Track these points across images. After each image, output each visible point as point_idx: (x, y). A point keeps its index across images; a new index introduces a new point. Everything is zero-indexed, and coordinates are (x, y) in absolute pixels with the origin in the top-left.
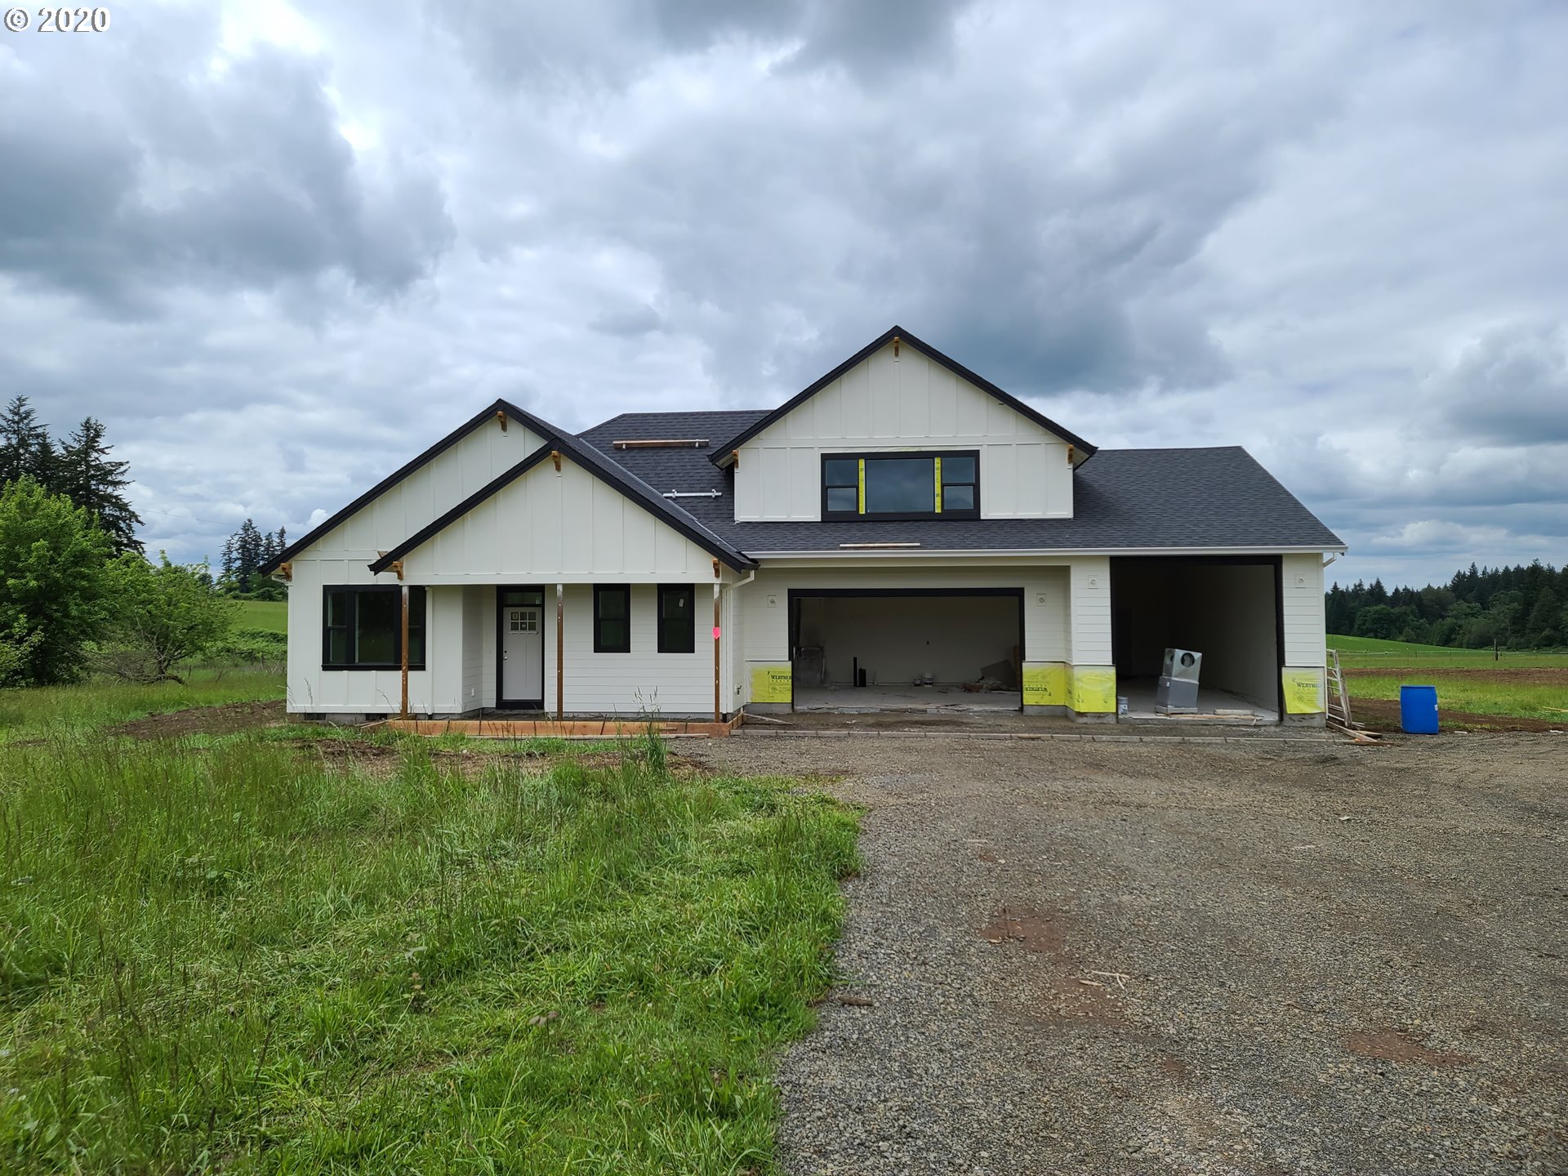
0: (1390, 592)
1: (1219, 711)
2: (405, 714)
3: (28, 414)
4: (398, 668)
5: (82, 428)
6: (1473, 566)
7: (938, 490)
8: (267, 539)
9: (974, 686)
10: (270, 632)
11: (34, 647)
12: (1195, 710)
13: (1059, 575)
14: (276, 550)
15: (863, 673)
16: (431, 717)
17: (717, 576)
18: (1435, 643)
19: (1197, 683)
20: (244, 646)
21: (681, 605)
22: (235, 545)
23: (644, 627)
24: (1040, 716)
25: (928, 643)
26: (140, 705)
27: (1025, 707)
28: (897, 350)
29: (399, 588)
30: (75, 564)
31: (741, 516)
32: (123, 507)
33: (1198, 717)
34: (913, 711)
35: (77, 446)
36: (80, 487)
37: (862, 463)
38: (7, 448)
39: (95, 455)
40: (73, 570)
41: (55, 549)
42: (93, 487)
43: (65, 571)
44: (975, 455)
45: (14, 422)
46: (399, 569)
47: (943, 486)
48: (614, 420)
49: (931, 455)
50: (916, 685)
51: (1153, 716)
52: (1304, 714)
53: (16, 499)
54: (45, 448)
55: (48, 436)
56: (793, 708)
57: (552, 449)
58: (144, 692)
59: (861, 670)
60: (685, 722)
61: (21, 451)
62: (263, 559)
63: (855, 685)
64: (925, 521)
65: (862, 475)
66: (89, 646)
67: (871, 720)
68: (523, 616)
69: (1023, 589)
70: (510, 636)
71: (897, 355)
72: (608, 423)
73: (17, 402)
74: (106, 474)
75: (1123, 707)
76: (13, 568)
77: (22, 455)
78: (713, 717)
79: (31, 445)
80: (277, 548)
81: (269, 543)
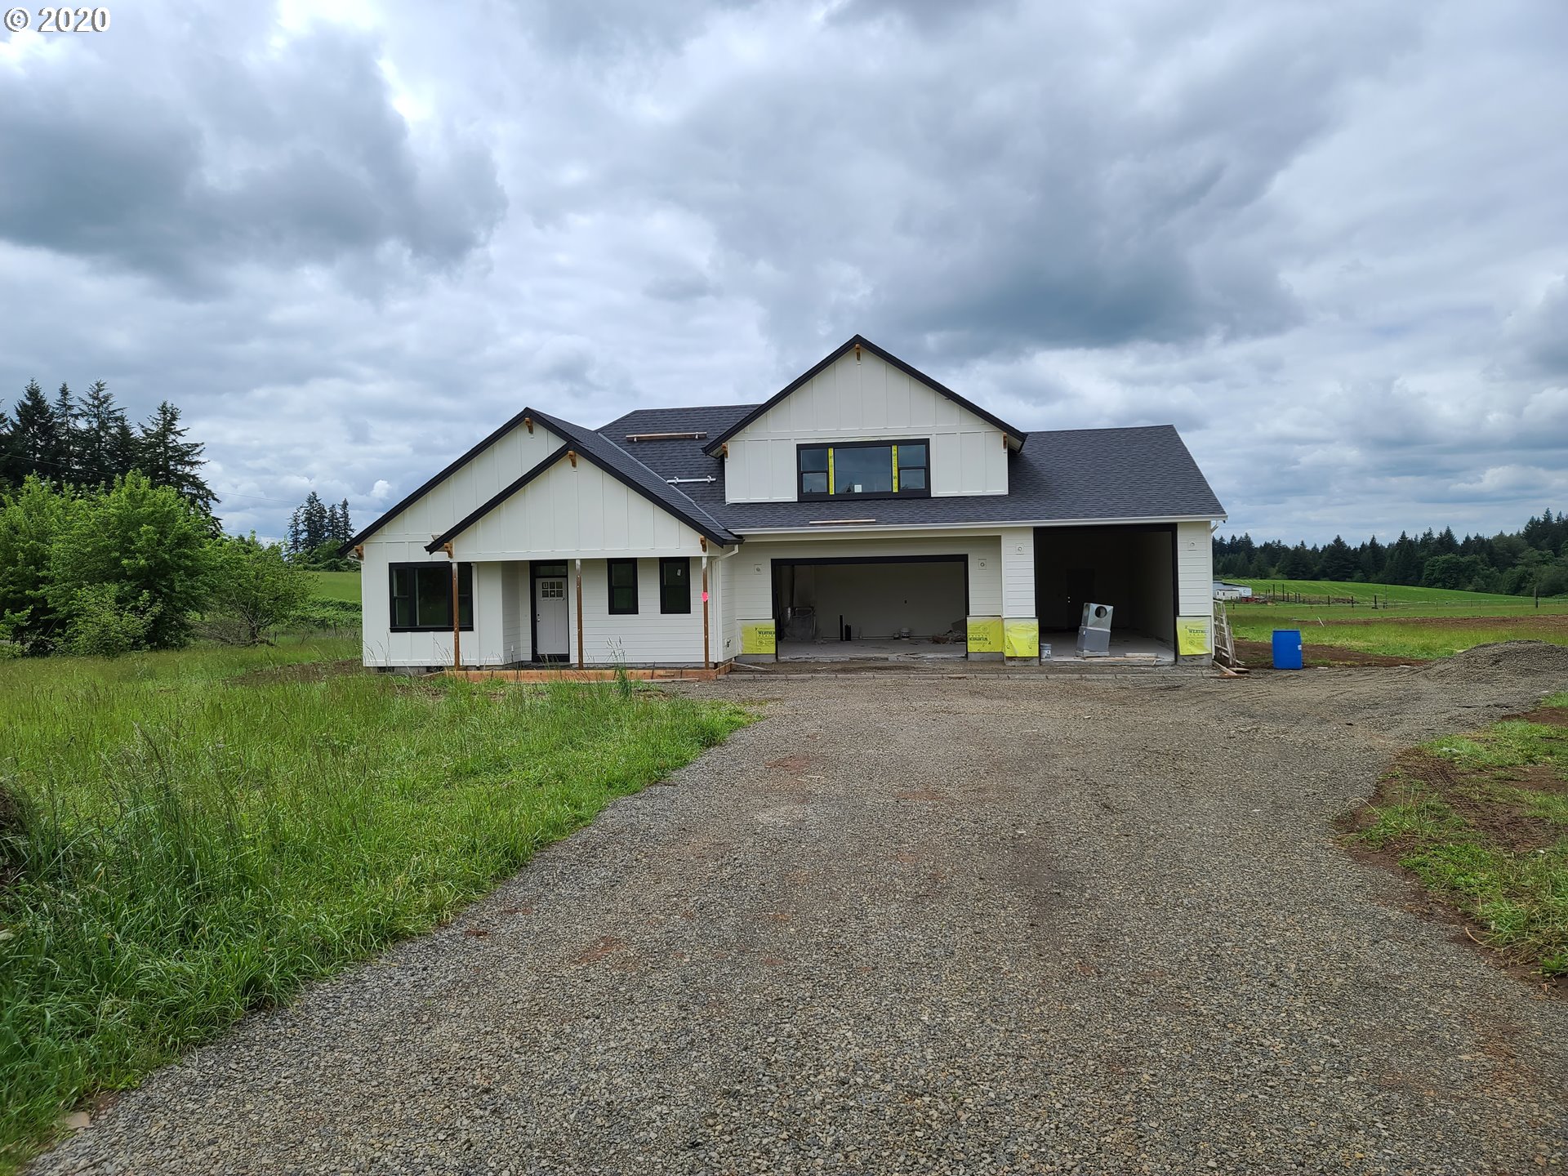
0: (1460, 541)
1: (1128, 654)
2: (457, 666)
3: (107, 398)
4: (451, 629)
5: (160, 412)
6: (1547, 512)
7: (895, 473)
8: (330, 511)
9: (941, 639)
10: (339, 600)
11: (155, 616)
12: (1107, 654)
13: (993, 543)
14: (340, 522)
15: (848, 629)
16: (478, 668)
17: (704, 550)
18: (1504, 592)
19: (1109, 631)
20: (317, 614)
21: (679, 574)
22: (301, 518)
23: (649, 593)
24: (982, 662)
25: (906, 602)
26: (243, 663)
27: (969, 655)
28: (858, 355)
29: (449, 565)
30: (179, 545)
31: (731, 498)
32: (200, 486)
33: (1111, 659)
34: (877, 659)
35: (155, 429)
36: (160, 468)
37: (831, 452)
38: (88, 431)
39: (173, 437)
40: (177, 550)
41: (161, 533)
42: (172, 468)
43: (171, 551)
44: (926, 442)
45: (94, 406)
46: (449, 549)
47: (899, 470)
48: (627, 416)
49: (890, 443)
50: (895, 639)
51: (1072, 659)
52: (1195, 655)
53: (125, 490)
54: (125, 431)
55: (126, 418)
56: (777, 657)
57: (568, 449)
58: (246, 653)
59: (847, 627)
60: (679, 670)
61: (102, 434)
62: (328, 530)
63: (842, 639)
64: (885, 499)
65: (831, 461)
66: (193, 616)
67: (839, 666)
68: (552, 586)
69: (967, 555)
70: (542, 602)
71: (858, 359)
72: (623, 419)
73: (96, 387)
74: (184, 455)
75: (1046, 652)
76: (127, 550)
77: (103, 437)
78: (704, 665)
79: (110, 428)
80: (341, 520)
81: (334, 515)
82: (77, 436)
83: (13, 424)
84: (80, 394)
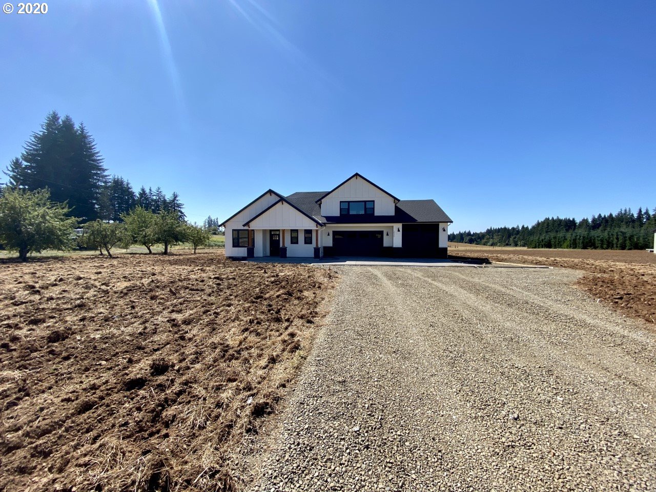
0: (472, 233)
3: (161, 192)
5: (173, 195)
13: (391, 228)
17: (317, 228)
21: (309, 234)
22: (207, 222)
28: (357, 178)
29: (249, 229)
31: (322, 215)
35: (172, 199)
36: (173, 208)
38: (156, 199)
39: (176, 201)
42: (176, 208)
44: (374, 201)
45: (158, 194)
46: (248, 226)
47: (366, 208)
49: (364, 201)
54: (165, 200)
55: (165, 197)
57: (280, 200)
62: (213, 225)
64: (362, 216)
69: (383, 231)
72: (293, 194)
73: (158, 189)
74: (179, 206)
77: (159, 201)
79: (161, 199)
81: (214, 222)
82: (153, 200)
83: (138, 197)
84: (154, 190)
